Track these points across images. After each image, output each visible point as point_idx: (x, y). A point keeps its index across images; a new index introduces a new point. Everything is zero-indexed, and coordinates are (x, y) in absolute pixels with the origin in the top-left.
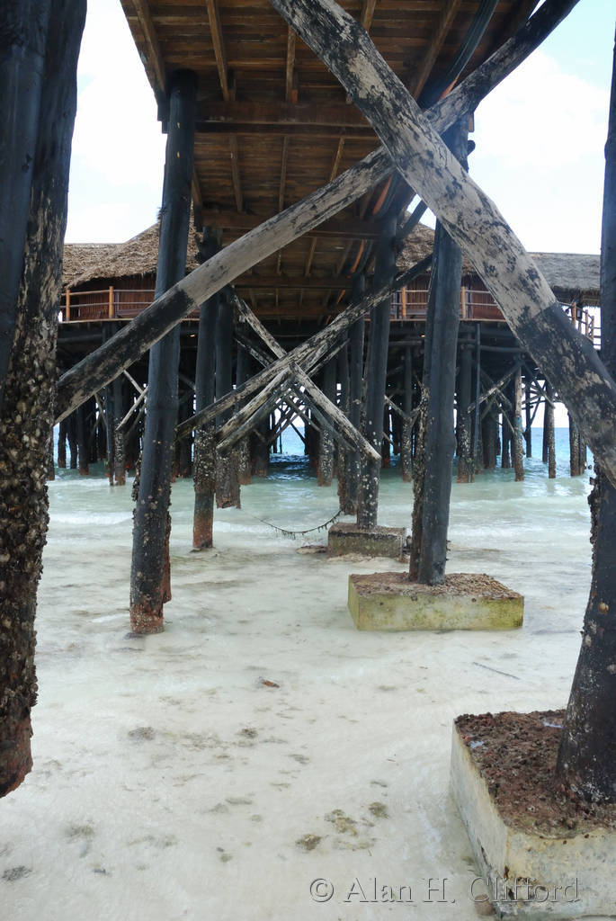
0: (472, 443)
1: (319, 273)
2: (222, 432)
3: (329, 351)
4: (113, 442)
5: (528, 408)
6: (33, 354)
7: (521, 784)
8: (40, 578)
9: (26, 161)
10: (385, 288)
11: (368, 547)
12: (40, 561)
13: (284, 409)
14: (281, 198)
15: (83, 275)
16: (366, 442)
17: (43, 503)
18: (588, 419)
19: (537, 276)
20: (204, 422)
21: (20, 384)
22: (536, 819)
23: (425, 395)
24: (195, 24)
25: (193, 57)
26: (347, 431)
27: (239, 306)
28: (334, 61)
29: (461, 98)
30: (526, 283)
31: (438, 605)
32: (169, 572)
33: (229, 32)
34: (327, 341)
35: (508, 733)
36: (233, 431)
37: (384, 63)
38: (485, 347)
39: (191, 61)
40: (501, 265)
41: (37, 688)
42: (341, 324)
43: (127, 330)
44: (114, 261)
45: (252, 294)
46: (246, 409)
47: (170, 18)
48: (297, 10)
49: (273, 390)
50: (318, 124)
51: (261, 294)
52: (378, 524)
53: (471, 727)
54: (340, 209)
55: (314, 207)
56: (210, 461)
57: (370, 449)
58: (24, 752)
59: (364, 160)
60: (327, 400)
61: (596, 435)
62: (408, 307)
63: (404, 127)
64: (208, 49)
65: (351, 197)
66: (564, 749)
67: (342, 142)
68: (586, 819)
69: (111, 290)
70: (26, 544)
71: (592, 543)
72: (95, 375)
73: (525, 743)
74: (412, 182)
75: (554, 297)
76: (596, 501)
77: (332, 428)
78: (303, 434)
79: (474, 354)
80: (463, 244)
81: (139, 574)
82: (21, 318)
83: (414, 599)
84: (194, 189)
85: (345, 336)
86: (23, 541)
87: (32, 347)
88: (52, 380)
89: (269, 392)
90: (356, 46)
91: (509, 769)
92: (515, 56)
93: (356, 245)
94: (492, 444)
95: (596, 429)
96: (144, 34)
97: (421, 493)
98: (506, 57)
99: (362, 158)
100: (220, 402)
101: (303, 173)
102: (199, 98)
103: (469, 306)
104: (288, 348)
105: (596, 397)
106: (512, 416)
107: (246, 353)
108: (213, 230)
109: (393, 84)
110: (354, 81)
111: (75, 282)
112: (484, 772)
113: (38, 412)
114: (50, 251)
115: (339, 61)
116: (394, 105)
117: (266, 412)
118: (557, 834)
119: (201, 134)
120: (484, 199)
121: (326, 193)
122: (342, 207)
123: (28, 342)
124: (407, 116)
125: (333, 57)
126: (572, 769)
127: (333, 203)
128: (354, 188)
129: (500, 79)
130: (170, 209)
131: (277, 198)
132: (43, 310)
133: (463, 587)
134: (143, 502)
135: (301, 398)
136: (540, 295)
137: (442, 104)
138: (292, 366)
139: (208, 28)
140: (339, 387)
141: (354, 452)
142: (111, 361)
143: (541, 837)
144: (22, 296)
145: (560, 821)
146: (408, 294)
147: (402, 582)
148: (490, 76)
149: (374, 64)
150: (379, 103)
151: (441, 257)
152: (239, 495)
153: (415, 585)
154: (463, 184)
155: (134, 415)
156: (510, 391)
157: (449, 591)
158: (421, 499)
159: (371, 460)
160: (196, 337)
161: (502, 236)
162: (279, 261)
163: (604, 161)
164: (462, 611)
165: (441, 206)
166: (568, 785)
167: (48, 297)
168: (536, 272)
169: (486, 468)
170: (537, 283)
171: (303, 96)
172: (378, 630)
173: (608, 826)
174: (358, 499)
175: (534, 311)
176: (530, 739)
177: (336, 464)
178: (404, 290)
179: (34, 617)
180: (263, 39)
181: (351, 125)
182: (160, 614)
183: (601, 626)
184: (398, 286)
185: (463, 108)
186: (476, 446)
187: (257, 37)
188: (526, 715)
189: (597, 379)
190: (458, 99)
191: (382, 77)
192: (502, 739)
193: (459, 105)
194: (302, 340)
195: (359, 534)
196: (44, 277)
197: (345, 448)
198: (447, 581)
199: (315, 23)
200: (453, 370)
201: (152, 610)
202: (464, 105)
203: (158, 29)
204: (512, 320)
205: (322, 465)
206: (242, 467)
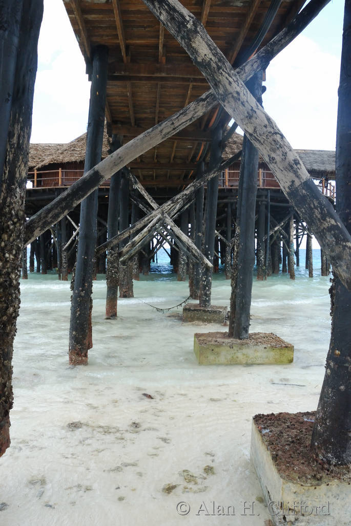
0: (265, 258)
1: (179, 161)
2: (122, 251)
3: (184, 205)
4: (61, 257)
5: (297, 238)
6: (11, 207)
7: (291, 455)
8: (15, 336)
9: (7, 97)
10: (215, 170)
11: (205, 318)
12: (15, 326)
13: (158, 238)
14: (156, 118)
15: (44, 162)
16: (205, 257)
17: (17, 292)
18: (328, 245)
19: (299, 163)
20: (112, 245)
21: (4, 224)
22: (299, 475)
23: (238, 231)
24: (107, 19)
25: (106, 38)
26: (193, 251)
27: (133, 179)
28: (183, 40)
29: (257, 62)
30: (292, 167)
31: (245, 351)
32: (92, 332)
33: (126, 24)
34: (183, 199)
35: (283, 425)
36: (130, 250)
37: (212, 42)
38: (273, 204)
39: (106, 40)
40: (278, 157)
41: (13, 399)
42: (190, 190)
43: (66, 193)
44: (62, 153)
45: (140, 172)
46: (136, 238)
47: (93, 16)
48: (162, 11)
49: (151, 227)
50: (176, 76)
51: (145, 173)
52: (211, 304)
53: (263, 421)
54: (188, 124)
55: (173, 123)
56: (116, 268)
57: (207, 261)
58: (6, 436)
59: (202, 97)
60: (182, 233)
61: (333, 254)
62: (229, 180)
63: (223, 78)
64: (114, 33)
65: (194, 118)
66: (315, 434)
67: (191, 86)
68: (327, 474)
69: (60, 170)
70: (7, 316)
71: (331, 316)
72: (47, 219)
73: (293, 431)
74: (229, 110)
75: (309, 175)
76: (334, 292)
77: (185, 250)
78: (169, 253)
79: (266, 208)
80: (257, 145)
81: (74, 333)
82: (4, 186)
83: (231, 347)
84: (106, 113)
85: (193, 197)
86: (5, 314)
87: (11, 203)
88: (22, 222)
89: (149, 229)
90: (196, 32)
91: (284, 446)
92: (287, 38)
93: (199, 145)
94: (276, 258)
95: (332, 251)
96: (78, 25)
97: (236, 287)
98: (282, 39)
99: (200, 96)
100: (121, 235)
101: (169, 104)
102: (110, 61)
103: (264, 180)
104: (160, 204)
105: (333, 232)
106: (288, 243)
107: (137, 206)
108: (118, 136)
109: (217, 53)
110: (195, 51)
111: (40, 165)
112: (269, 447)
113: (14, 240)
114: (21, 148)
115: (186, 40)
116: (218, 65)
117: (148, 240)
118: (311, 483)
119: (110, 82)
120: (269, 119)
121: (180, 116)
122: (189, 123)
123: (8, 200)
124: (225, 72)
125: (182, 38)
126: (320, 446)
127: (183, 121)
128: (196, 113)
129: (279, 51)
130: (92, 124)
131: (154, 118)
132: (17, 181)
133: (259, 340)
134: (76, 291)
135: (168, 232)
136: (301, 174)
137: (246, 65)
138: (163, 213)
139: (115, 21)
140: (190, 226)
141: (198, 263)
142: (57, 211)
143: (302, 485)
144: (5, 173)
145: (312, 476)
146: (229, 173)
147: (224, 338)
148: (273, 50)
149: (206, 42)
150: (209, 64)
151: (247, 152)
152: (132, 287)
153: (232, 339)
154: (256, 110)
155: (73, 241)
156: (287, 228)
157: (251, 343)
158: (235, 291)
159: (207, 268)
160: (108, 197)
161: (279, 140)
162: (156, 154)
163: (338, 98)
164: (259, 354)
165: (244, 123)
166: (317, 455)
167: (20, 175)
168: (298, 161)
169: (273, 272)
170: (299, 167)
171: (168, 60)
172: (210, 364)
173: (340, 478)
174: (200, 290)
175: (297, 183)
176: (296, 428)
177: (188, 270)
178: (227, 171)
179: (11, 358)
180: (145, 28)
181: (196, 77)
182: (86, 356)
183: (336, 364)
184: (223, 168)
185: (258, 67)
186: (268, 259)
187: (143, 27)
188: (294, 414)
189: (333, 222)
190: (255, 62)
191: (211, 49)
192: (280, 428)
193: (255, 66)
194: (168, 199)
195: (200, 310)
196: (18, 162)
197: (193, 261)
198: (250, 337)
199: (173, 19)
200: (254, 217)
201: (82, 353)
202: (258, 66)
203: (86, 22)
204: (285, 188)
205: (180, 271)
206: (135, 271)
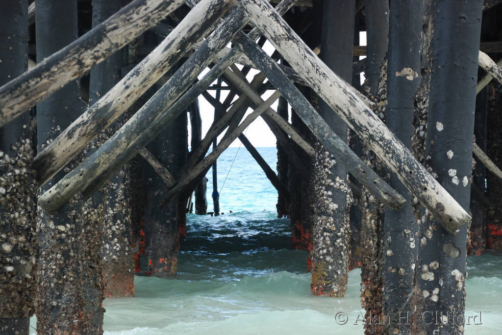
2: (51, 155)
16: (430, 178)
26: (377, 149)
57: (439, 195)
100: (38, 73)
117: (171, 105)
141: (401, 206)
197: (377, 196)
205: (322, 243)
206: (112, 250)
